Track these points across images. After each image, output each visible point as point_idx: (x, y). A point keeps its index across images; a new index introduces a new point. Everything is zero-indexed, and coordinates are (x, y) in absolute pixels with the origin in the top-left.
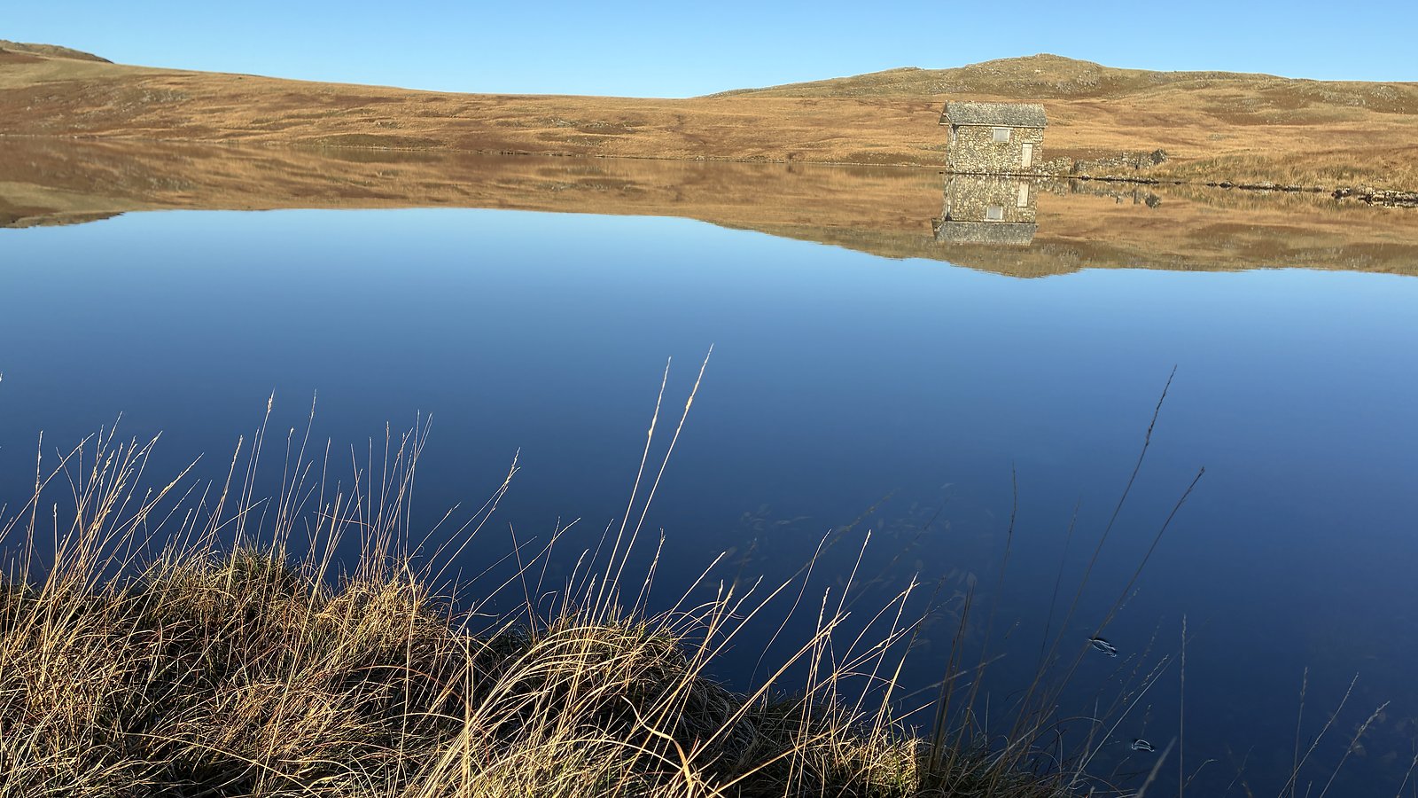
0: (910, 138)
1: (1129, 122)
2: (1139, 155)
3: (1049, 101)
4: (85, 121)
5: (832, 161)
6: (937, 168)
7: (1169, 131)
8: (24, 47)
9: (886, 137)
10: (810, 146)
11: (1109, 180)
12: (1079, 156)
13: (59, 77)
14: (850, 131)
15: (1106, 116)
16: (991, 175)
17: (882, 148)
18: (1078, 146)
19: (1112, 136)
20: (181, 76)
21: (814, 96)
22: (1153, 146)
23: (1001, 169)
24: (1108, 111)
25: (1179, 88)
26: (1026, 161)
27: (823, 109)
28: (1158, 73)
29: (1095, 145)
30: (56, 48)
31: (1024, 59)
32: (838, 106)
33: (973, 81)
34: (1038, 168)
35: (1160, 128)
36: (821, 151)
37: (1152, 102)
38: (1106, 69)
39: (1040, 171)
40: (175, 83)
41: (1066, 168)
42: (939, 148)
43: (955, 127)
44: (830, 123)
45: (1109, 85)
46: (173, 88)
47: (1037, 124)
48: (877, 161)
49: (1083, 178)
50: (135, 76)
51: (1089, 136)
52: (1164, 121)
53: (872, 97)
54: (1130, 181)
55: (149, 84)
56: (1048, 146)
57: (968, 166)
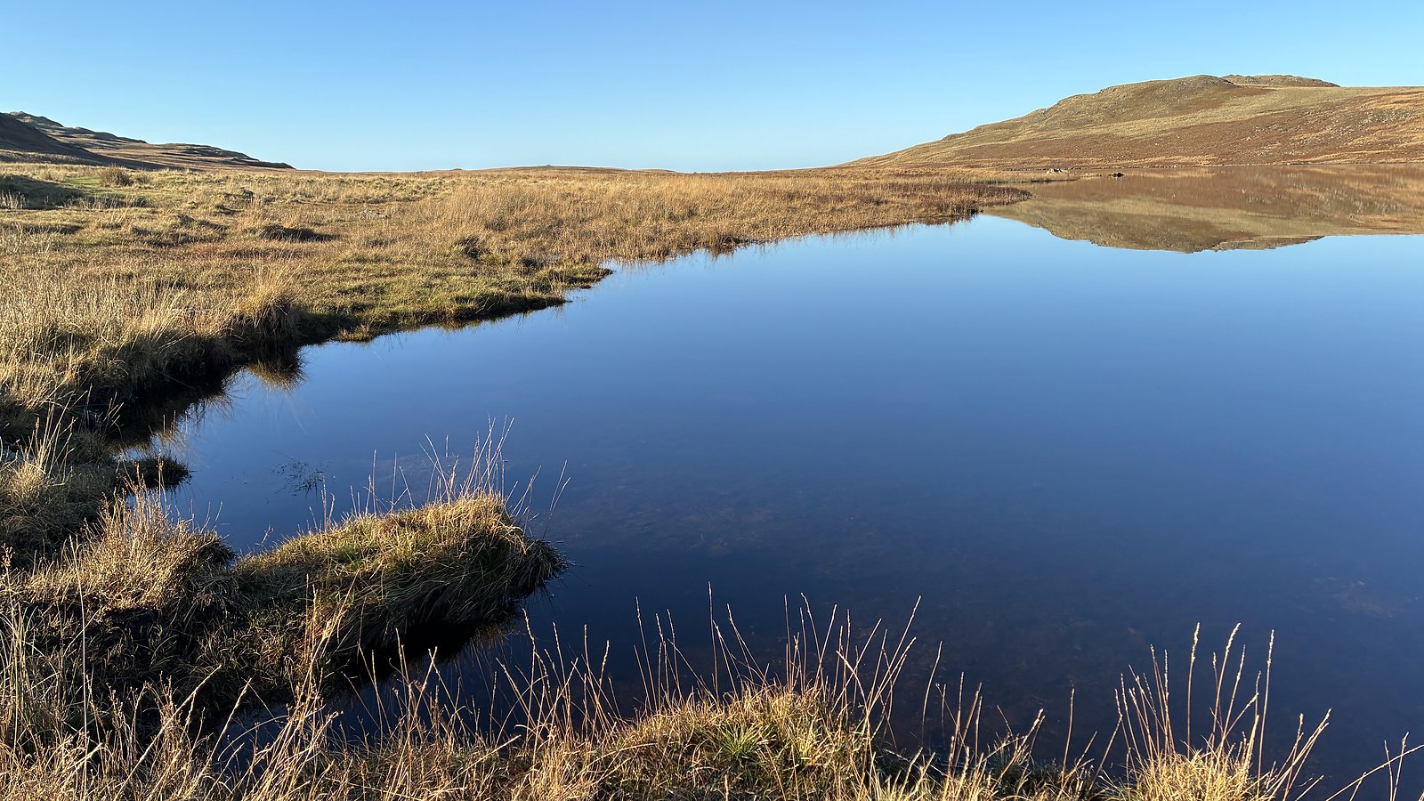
4: (1301, 148)
8: (1254, 80)
13: (1284, 105)
20: (1409, 93)
30: (1285, 78)
40: (1401, 102)
46: (1397, 107)
50: (1360, 97)
55: (1374, 105)
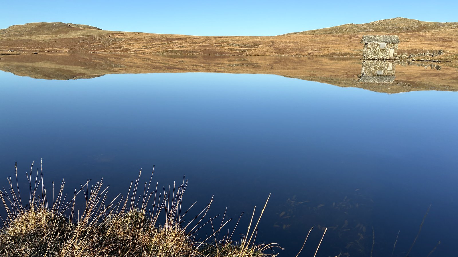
0: (350, 47)
1: (430, 40)
2: (433, 51)
3: (400, 34)
4: (95, 48)
5: (323, 55)
6: (359, 57)
7: (444, 43)
8: (77, 25)
9: (342, 47)
10: (316, 51)
11: (422, 61)
12: (411, 52)
13: (87, 34)
14: (329, 46)
15: (421, 38)
16: (379, 60)
17: (340, 51)
18: (411, 49)
19: (423, 45)
20: (121, 33)
21: (317, 34)
22: (439, 48)
23: (382, 57)
24: (422, 36)
25: (448, 28)
26: (392, 55)
27: (321, 39)
28: (440, 23)
29: (417, 48)
30: (86, 26)
31: (391, 19)
32: (326, 37)
33: (373, 28)
34: (396, 57)
35: (441, 42)
36: (320, 52)
37: (438, 33)
38: (422, 22)
39: (396, 58)
40: (120, 36)
41: (406, 57)
42: (360, 50)
43: (366, 44)
44: (323, 43)
45: (423, 27)
46: (119, 37)
47: (396, 42)
48: (339, 55)
49: (412, 60)
50: (109, 34)
51: (415, 45)
52: (442, 39)
53: (337, 34)
54: (430, 61)
55: (113, 36)
56: (400, 49)
57: (370, 57)
